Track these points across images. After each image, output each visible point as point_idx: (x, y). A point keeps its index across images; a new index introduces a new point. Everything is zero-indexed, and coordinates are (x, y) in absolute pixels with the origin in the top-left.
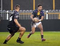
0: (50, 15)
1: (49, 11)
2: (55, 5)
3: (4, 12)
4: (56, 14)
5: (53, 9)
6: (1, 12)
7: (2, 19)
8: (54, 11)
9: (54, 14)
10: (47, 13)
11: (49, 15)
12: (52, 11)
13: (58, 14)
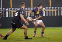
0: (47, 12)
1: (46, 9)
2: (51, 2)
3: (4, 10)
4: (52, 11)
5: (49, 7)
6: (1, 10)
7: (2, 16)
8: (50, 8)
9: (51, 11)
10: (44, 10)
11: (45, 12)
12: (49, 8)
13: (54, 11)
